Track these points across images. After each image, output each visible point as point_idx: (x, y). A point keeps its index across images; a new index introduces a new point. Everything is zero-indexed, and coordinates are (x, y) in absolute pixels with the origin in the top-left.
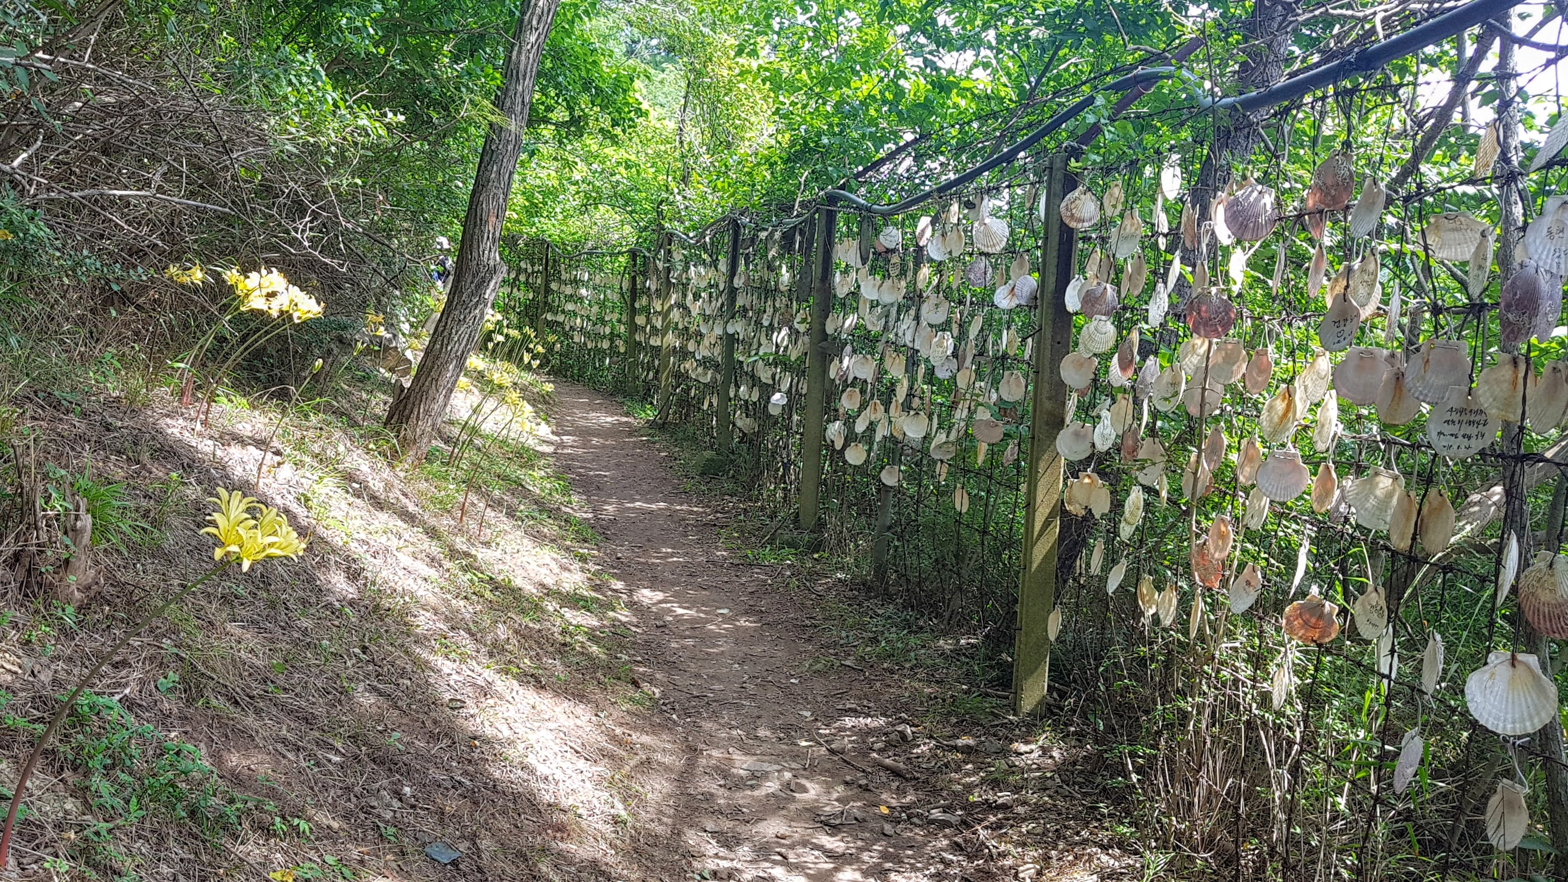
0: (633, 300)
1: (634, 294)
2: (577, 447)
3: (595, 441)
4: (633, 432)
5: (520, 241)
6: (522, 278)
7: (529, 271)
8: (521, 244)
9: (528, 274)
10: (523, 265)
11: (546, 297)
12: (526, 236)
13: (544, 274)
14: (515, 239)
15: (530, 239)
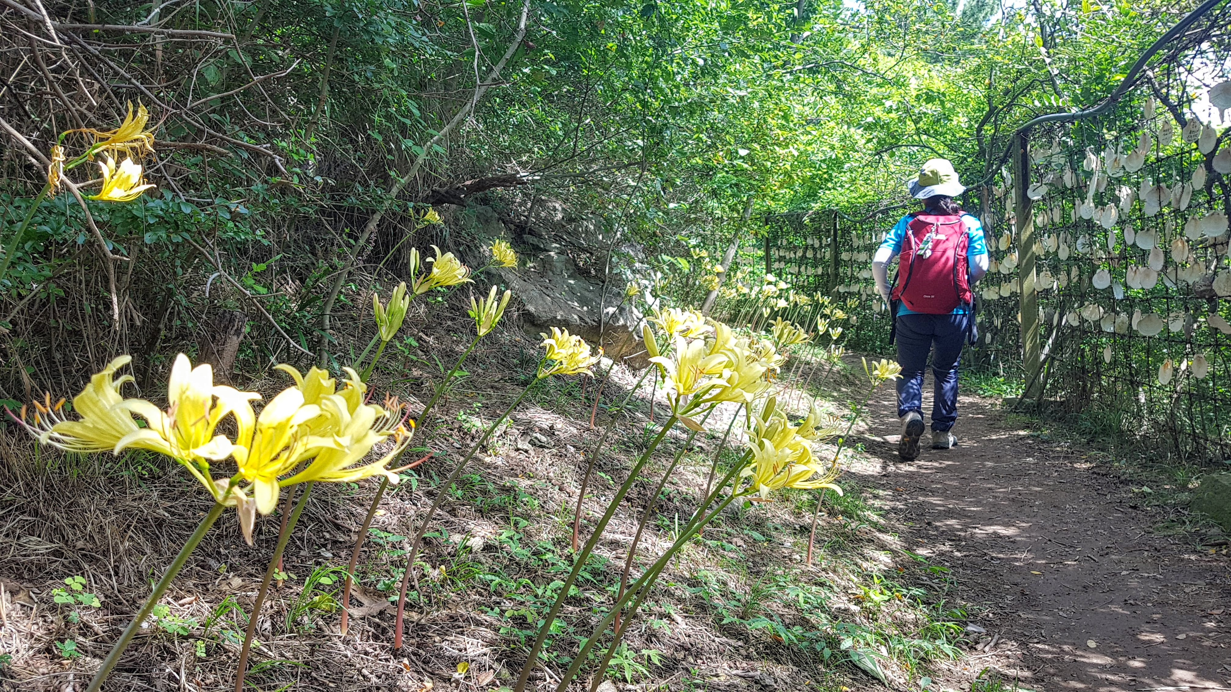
4: (993, 421)
5: (805, 218)
6: (810, 254)
7: (817, 245)
8: (806, 220)
9: (814, 249)
10: (809, 241)
11: (837, 269)
12: (810, 212)
13: (833, 245)
14: (799, 217)
15: (816, 213)
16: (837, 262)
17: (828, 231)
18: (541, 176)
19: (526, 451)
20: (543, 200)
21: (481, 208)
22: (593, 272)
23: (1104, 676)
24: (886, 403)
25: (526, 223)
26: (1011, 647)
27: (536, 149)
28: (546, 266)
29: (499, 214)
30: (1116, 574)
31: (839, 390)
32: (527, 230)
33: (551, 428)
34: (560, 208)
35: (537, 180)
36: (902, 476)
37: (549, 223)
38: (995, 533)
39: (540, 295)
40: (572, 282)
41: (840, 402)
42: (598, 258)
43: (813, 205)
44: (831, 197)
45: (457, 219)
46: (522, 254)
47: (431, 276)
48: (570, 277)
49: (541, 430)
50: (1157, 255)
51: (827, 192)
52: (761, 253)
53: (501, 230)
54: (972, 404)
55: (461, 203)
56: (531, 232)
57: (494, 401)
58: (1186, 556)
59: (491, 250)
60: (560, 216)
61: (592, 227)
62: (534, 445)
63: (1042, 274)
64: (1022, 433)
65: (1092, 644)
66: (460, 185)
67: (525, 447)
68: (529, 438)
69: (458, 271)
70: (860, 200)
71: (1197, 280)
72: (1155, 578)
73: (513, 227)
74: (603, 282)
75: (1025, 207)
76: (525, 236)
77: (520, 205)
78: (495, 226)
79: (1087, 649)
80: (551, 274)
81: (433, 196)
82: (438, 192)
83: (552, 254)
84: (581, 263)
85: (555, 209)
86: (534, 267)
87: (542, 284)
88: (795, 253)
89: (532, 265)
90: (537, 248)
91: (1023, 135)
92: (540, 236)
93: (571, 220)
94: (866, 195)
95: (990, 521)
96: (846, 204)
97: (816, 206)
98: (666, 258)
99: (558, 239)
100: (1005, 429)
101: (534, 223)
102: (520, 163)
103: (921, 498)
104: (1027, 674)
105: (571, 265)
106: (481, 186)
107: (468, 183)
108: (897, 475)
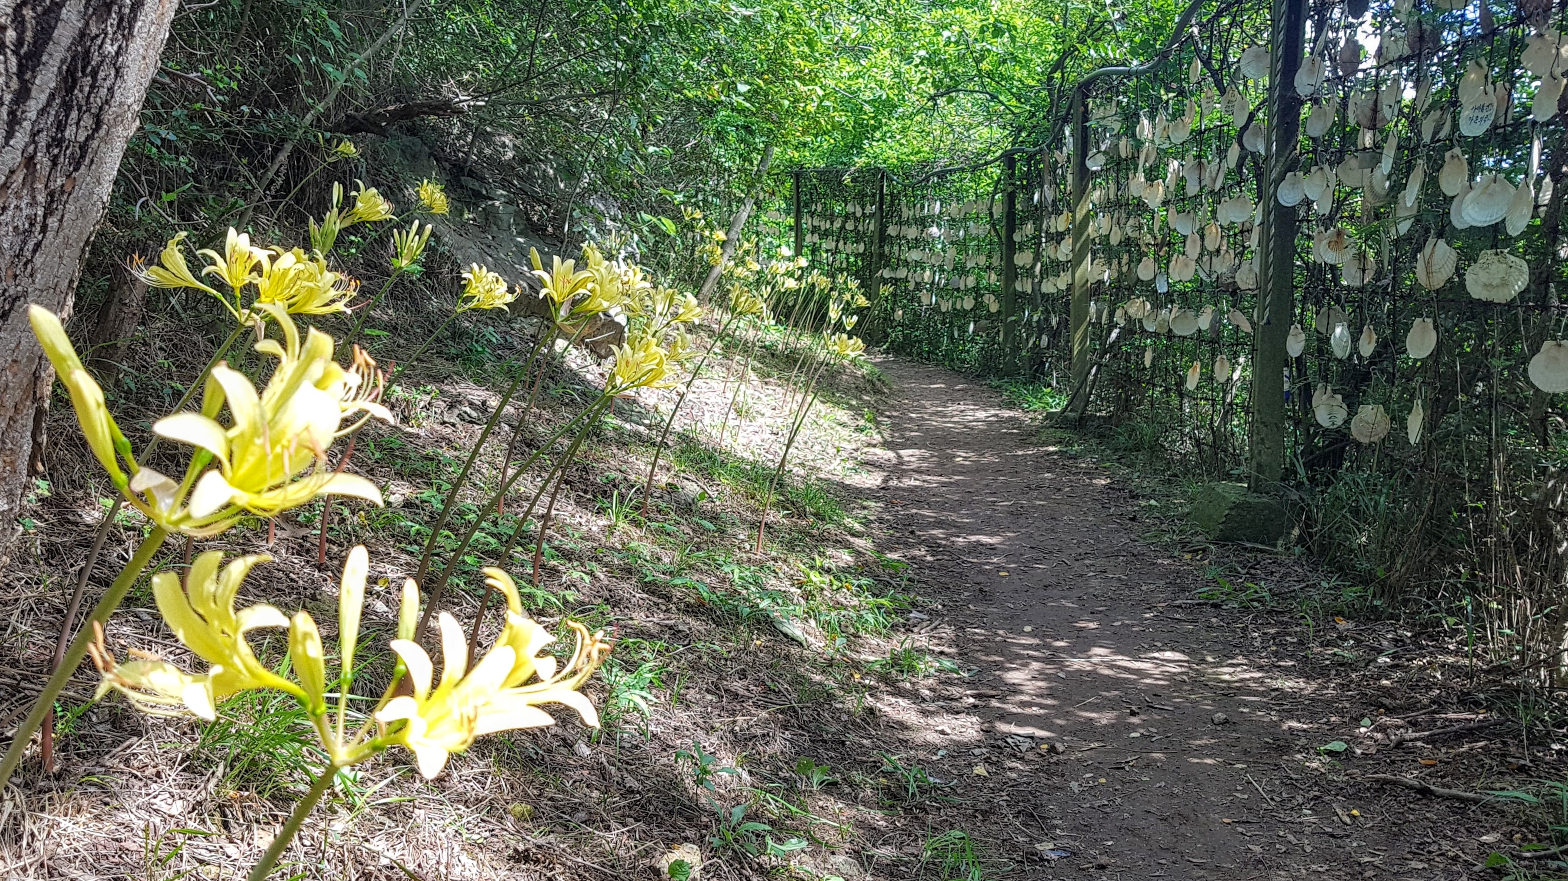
0: (1011, 230)
1: (1012, 220)
2: (928, 472)
3: (961, 457)
4: (1026, 436)
5: (846, 177)
6: (850, 226)
7: (858, 214)
8: (847, 179)
9: (857, 220)
10: (850, 208)
11: (881, 247)
12: (853, 169)
13: (878, 215)
14: (839, 175)
15: (860, 171)
16: (883, 238)
17: (874, 195)
18: (487, 102)
19: (453, 425)
20: (488, 133)
21: (406, 139)
22: (550, 229)
23: (1026, 652)
24: (914, 415)
25: (466, 161)
26: (948, 632)
27: (481, 66)
28: (489, 218)
29: (430, 148)
30: (1082, 576)
31: (861, 399)
32: (466, 171)
33: (484, 403)
34: (511, 145)
35: (481, 106)
36: (904, 490)
37: (495, 162)
38: (978, 542)
39: (481, 254)
40: (521, 240)
41: (857, 411)
42: (557, 212)
43: (856, 159)
44: (878, 151)
45: (375, 152)
46: (459, 201)
47: (355, 210)
48: (519, 234)
49: (471, 404)
50: (1194, 241)
51: (874, 143)
52: (791, 221)
53: (432, 168)
54: (1011, 418)
55: (382, 133)
56: (471, 174)
57: (418, 372)
58: (1160, 561)
59: (417, 192)
60: (510, 154)
61: (551, 172)
62: (463, 420)
63: (1095, 262)
64: (1052, 449)
65: (1028, 629)
66: (381, 110)
67: (452, 421)
68: (457, 412)
69: (381, 207)
70: (912, 158)
71: (1224, 270)
72: (1119, 579)
73: (447, 165)
74: (562, 243)
75: (1082, 179)
76: (463, 178)
77: (458, 138)
78: (425, 162)
79: (1022, 633)
80: (495, 228)
81: (347, 122)
82: (354, 118)
83: (497, 203)
84: (535, 218)
85: (504, 145)
86: (474, 220)
87: (484, 241)
88: (832, 224)
89: (471, 216)
90: (477, 195)
91: (1085, 88)
92: (482, 179)
93: (524, 161)
94: (919, 152)
95: (979, 532)
96: (895, 162)
97: (860, 161)
98: (647, 217)
99: (505, 184)
100: (1035, 445)
101: (476, 162)
102: (460, 84)
103: (914, 511)
104: (953, 650)
105: (522, 218)
106: (407, 113)
107: (391, 108)
108: (897, 488)
